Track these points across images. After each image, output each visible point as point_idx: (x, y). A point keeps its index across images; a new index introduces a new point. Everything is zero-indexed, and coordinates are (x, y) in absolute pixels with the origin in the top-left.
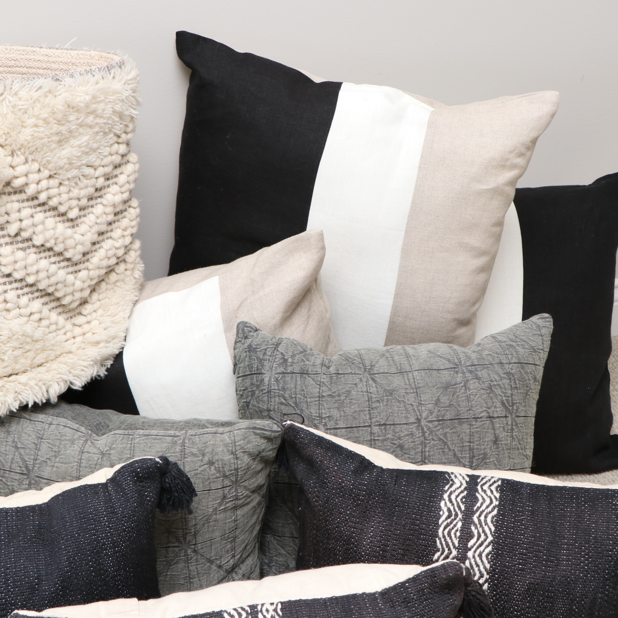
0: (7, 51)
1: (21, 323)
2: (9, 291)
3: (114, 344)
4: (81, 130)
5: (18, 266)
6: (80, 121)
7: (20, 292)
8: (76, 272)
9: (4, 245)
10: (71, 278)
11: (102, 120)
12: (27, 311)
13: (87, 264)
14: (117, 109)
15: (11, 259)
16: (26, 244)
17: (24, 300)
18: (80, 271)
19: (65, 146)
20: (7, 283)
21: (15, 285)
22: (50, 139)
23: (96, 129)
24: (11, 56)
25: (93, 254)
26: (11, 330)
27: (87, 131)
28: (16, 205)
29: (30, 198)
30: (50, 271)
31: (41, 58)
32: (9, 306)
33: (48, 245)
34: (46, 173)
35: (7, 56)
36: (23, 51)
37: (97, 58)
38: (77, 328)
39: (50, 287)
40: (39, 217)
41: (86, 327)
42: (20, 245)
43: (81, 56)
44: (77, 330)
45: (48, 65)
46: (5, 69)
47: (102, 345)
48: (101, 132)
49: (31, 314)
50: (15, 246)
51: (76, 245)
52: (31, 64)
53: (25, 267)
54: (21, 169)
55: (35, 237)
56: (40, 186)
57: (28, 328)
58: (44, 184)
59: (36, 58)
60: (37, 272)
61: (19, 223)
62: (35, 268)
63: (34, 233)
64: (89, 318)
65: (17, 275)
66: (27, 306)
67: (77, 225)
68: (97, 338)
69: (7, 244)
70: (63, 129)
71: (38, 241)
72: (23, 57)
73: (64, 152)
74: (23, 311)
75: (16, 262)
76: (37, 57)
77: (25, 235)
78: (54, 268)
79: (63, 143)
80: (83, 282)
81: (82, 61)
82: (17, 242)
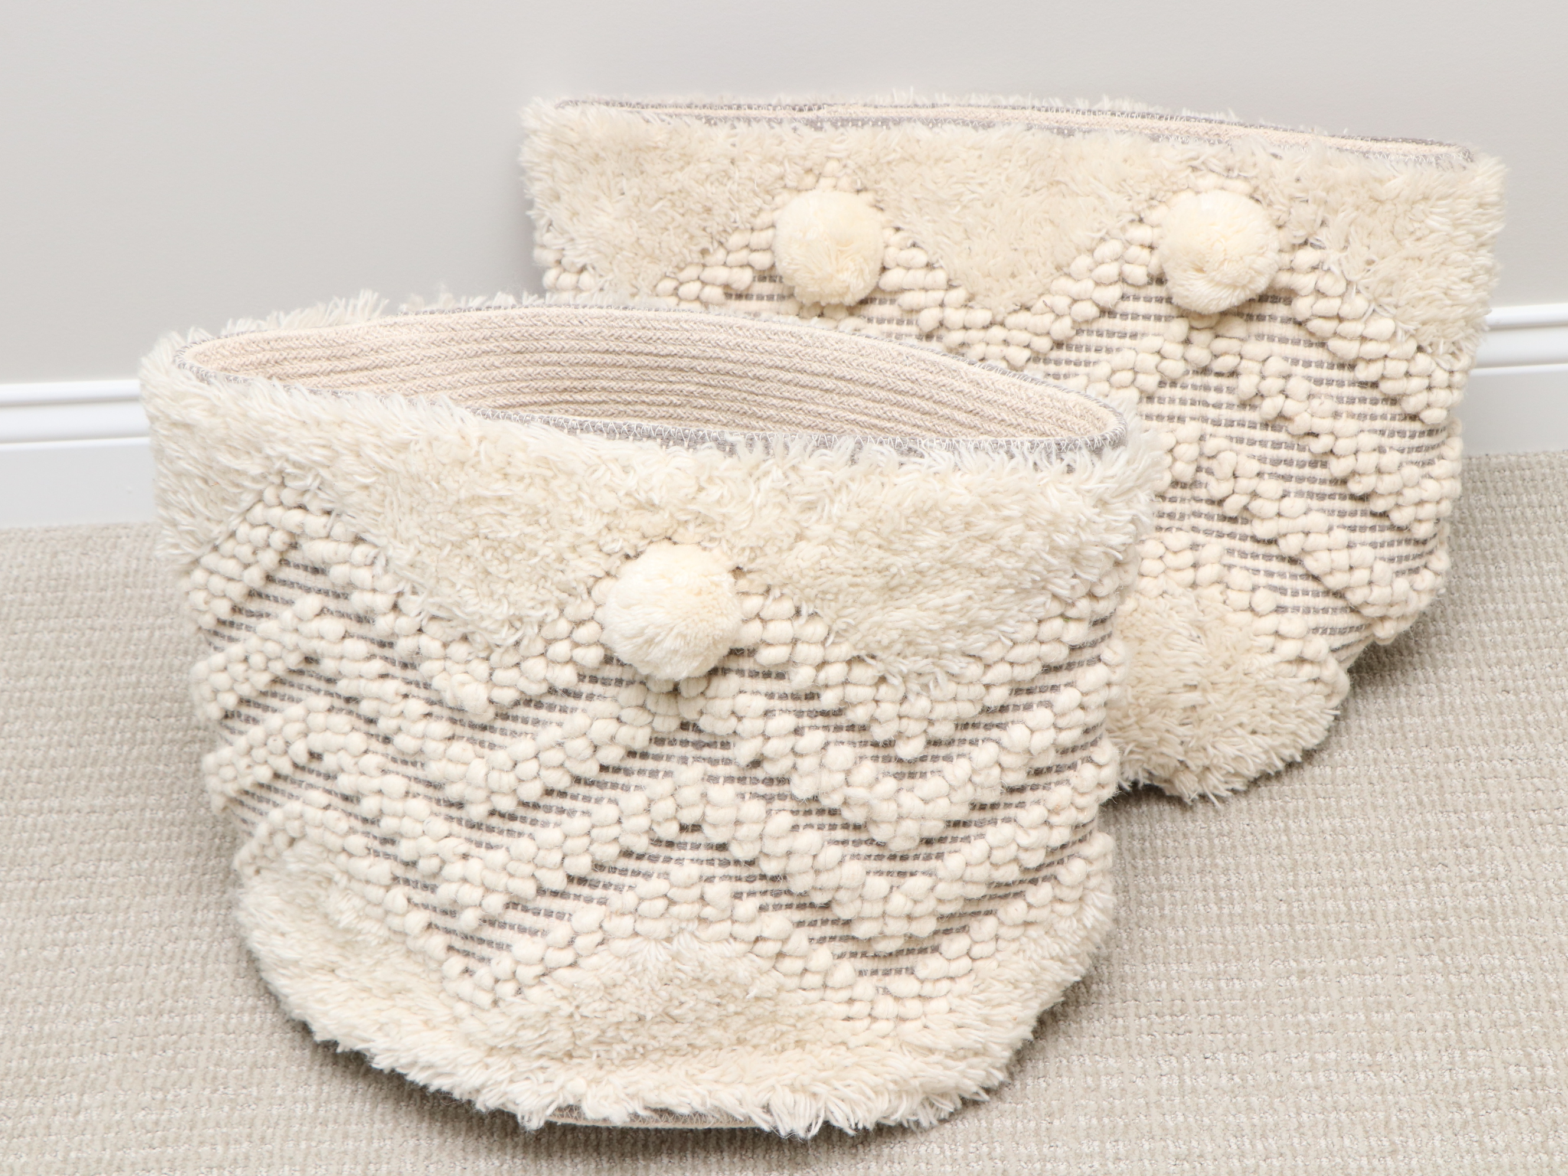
0: (900, 359)
1: (728, 954)
2: (717, 880)
3: (971, 1067)
4: (951, 575)
5: (743, 831)
6: (948, 553)
7: (744, 887)
8: (902, 874)
9: (721, 780)
10: (880, 884)
11: (1013, 560)
12: (752, 931)
13: (933, 863)
14: (1062, 543)
15: (729, 814)
16: (775, 790)
17: (747, 907)
18: (912, 874)
19: (903, 602)
20: (717, 862)
21: (732, 870)
22: (858, 580)
23: (995, 580)
24: (906, 369)
25: (957, 845)
26: (702, 965)
27: (971, 579)
28: (761, 703)
29: (803, 694)
30: (821, 858)
31: (966, 387)
32: (708, 912)
33: (826, 802)
34: (845, 650)
35: (897, 367)
36: (934, 364)
37: (1078, 413)
38: (890, 1000)
39: (819, 893)
40: (813, 739)
41: (913, 1007)
42: (762, 789)
43: (1047, 400)
44: (886, 1006)
45: (978, 405)
46: (891, 396)
47: (936, 1057)
48: (1010, 586)
49: (757, 940)
50: (748, 788)
51: (900, 818)
52: (944, 395)
53: (761, 837)
54: (780, 629)
55: (795, 779)
56: (822, 675)
57: (742, 970)
58: (835, 672)
59: (956, 384)
60: (789, 854)
61: (759, 740)
62: (783, 846)
63: (794, 767)
64: (928, 989)
65: (738, 851)
66: (751, 921)
67: (923, 775)
68: (927, 1040)
69: (730, 779)
70: (900, 562)
71: (801, 788)
72: (930, 377)
73: (898, 615)
74: (739, 929)
75: (738, 823)
76: (958, 384)
77: (771, 769)
78: (834, 853)
79: (897, 594)
80: (916, 902)
81: (1047, 412)
82: (755, 781)
